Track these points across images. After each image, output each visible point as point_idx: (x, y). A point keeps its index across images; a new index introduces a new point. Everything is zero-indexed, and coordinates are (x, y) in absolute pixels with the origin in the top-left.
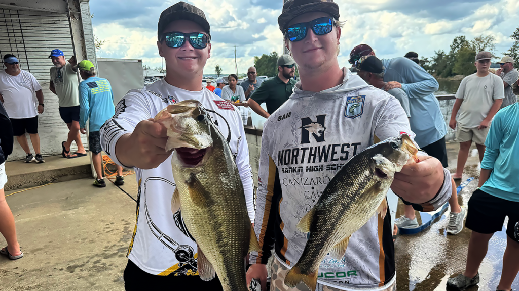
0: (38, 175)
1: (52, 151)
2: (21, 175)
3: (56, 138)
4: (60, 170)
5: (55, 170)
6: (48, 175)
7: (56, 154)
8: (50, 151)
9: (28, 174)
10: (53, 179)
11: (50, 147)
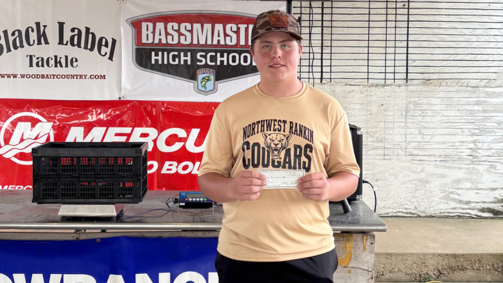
0: (415, 258)
1: (416, 208)
2: (387, 254)
3: (427, 185)
4: (455, 256)
5: (447, 255)
6: (432, 262)
7: (422, 215)
8: (413, 207)
9: (400, 255)
10: (439, 271)
11: (415, 200)
